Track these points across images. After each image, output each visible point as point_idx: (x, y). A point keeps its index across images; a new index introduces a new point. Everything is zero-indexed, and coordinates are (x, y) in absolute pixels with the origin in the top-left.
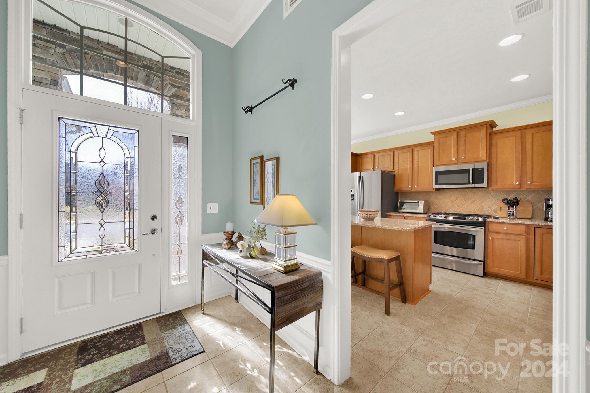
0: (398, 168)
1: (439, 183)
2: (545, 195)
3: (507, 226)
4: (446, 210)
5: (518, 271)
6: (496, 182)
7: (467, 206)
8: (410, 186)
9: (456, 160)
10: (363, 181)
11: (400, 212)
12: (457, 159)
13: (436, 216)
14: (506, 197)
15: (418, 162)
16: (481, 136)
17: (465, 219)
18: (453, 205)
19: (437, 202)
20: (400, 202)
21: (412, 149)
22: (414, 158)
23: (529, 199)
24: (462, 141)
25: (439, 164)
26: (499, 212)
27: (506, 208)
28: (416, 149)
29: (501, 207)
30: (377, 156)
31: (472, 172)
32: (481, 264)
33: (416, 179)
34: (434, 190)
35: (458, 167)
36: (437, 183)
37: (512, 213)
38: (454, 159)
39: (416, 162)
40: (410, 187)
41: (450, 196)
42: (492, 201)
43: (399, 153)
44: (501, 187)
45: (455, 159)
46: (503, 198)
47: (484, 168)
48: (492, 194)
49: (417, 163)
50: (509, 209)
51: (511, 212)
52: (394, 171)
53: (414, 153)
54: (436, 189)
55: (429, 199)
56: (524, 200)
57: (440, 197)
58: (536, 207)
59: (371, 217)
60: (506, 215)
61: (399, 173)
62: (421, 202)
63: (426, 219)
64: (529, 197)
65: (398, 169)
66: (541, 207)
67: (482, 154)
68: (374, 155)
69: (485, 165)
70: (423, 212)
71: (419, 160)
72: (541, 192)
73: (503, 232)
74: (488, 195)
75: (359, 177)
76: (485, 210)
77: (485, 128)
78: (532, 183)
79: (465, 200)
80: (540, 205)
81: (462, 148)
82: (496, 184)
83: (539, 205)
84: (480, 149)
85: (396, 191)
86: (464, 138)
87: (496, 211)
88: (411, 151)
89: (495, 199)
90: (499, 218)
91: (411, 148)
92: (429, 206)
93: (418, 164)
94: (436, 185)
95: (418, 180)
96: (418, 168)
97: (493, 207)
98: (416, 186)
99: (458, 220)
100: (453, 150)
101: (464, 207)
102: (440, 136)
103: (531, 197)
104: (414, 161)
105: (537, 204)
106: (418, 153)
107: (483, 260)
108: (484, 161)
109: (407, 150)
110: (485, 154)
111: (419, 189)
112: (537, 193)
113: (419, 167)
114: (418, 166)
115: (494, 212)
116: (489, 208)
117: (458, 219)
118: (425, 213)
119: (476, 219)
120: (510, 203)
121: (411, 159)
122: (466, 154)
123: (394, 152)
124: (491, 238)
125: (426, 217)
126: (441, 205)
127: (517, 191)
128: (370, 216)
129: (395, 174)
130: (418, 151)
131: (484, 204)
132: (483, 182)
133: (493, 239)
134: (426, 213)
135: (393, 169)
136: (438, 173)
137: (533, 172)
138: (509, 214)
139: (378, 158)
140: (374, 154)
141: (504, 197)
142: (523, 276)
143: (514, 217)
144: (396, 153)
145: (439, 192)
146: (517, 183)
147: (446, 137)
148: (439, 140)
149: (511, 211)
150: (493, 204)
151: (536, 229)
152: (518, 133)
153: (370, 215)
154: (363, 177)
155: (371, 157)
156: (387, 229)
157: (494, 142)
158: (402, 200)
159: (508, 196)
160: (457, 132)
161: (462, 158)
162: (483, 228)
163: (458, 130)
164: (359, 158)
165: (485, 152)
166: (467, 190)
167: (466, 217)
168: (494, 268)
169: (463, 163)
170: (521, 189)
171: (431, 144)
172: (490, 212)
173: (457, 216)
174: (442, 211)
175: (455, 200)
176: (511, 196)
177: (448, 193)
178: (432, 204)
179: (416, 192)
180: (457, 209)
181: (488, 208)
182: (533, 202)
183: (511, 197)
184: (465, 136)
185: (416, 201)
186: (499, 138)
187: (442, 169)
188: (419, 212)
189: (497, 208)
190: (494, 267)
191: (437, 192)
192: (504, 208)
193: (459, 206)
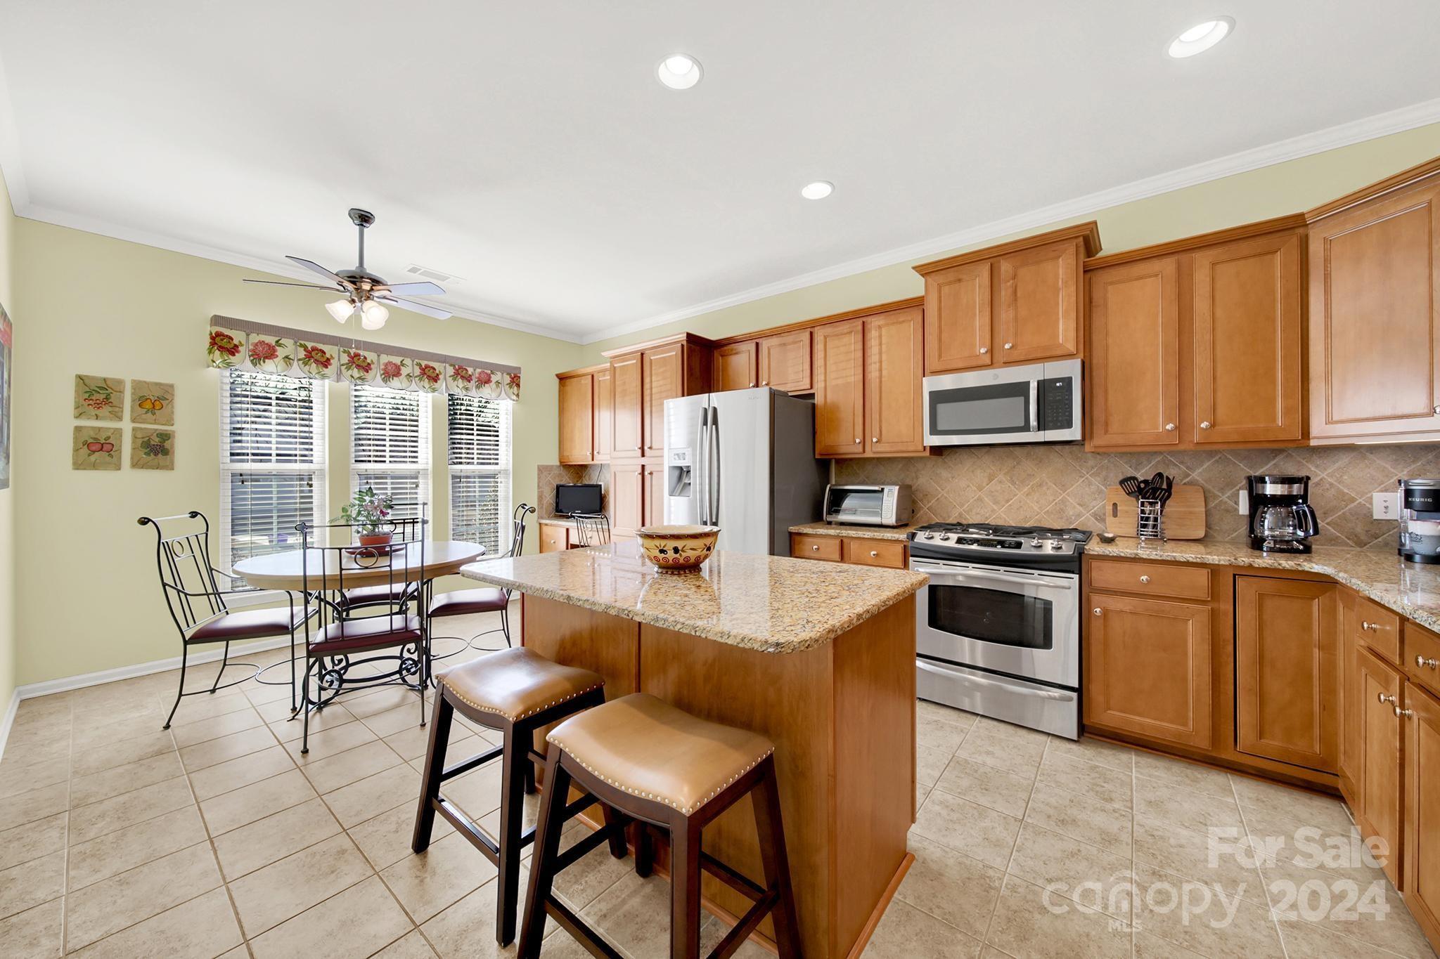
0: (823, 385)
1: (940, 427)
2: (1241, 465)
3: (1150, 568)
4: (960, 515)
5: (1185, 724)
6: (1107, 424)
7: (1020, 502)
8: (858, 441)
9: (989, 355)
10: (715, 422)
11: (830, 523)
12: (991, 351)
13: (932, 538)
14: (1131, 472)
15: (881, 362)
16: (1061, 277)
17: (1019, 545)
18: (980, 499)
19: (937, 489)
20: (830, 490)
21: (863, 322)
22: (868, 353)
23: (1196, 477)
24: (1004, 294)
25: (939, 369)
26: (1110, 519)
27: (1132, 507)
28: (874, 322)
29: (1115, 505)
30: (765, 344)
31: (1036, 392)
32: (1070, 699)
33: (876, 416)
34: (927, 453)
35: (996, 376)
36: (934, 431)
37: (1151, 523)
38: (983, 351)
39: (875, 363)
40: (860, 443)
41: (973, 472)
42: (1090, 484)
43: (825, 337)
44: (1120, 440)
45: (986, 352)
46: (1121, 478)
47: (1070, 379)
48: (1091, 463)
49: (878, 364)
50: (1143, 512)
51: (1147, 519)
52: (814, 394)
53: (868, 336)
54: (931, 447)
55: (915, 481)
56: (1182, 481)
57: (945, 474)
58: (1217, 502)
59: (681, 561)
60: (1132, 531)
61: (828, 400)
62: (890, 490)
63: (905, 546)
64: (1196, 473)
65: (825, 388)
66: (1232, 504)
67: (1065, 332)
68: (757, 344)
69: (1071, 369)
70: (896, 522)
71: (884, 357)
72: (1228, 456)
73: (1136, 589)
74: (1078, 468)
75: (706, 409)
76: (1071, 513)
77: (1072, 250)
78: (1213, 425)
79: (1013, 483)
80: (1228, 497)
81: (1005, 315)
82: (1106, 432)
83: (1224, 498)
84: (1058, 319)
85: (821, 455)
86: (1011, 282)
87: (1102, 517)
88: (860, 328)
89: (1099, 479)
90: (1118, 541)
91: (860, 318)
92: (914, 502)
93: (881, 370)
94: (931, 434)
95: (880, 421)
96: (881, 382)
97: (1094, 503)
98: (875, 440)
99: (999, 549)
100: (980, 322)
101: (1010, 505)
102: (940, 278)
103: (1201, 473)
104: (868, 361)
105: (1220, 494)
106: (880, 336)
107: (1076, 685)
108: (1070, 356)
109: (848, 326)
110: (1072, 334)
111: (883, 450)
112: (1217, 458)
113: (883, 379)
114: (881, 377)
115: (1096, 519)
116: (1081, 509)
117: (999, 547)
118: (899, 526)
119: (1053, 548)
120: (1148, 491)
121: (860, 354)
122: (1016, 334)
123: (811, 334)
124: (1098, 610)
125: (901, 541)
126: (946, 498)
127: (1161, 453)
128: (678, 555)
129: (816, 402)
130: (880, 327)
131: (1068, 494)
132: (1069, 424)
133: (1105, 613)
134: (906, 525)
135: (812, 388)
136: (938, 398)
137: (1215, 391)
138: (1144, 526)
139: (769, 353)
140: (756, 339)
141: (1123, 473)
142: (1202, 742)
143: (1158, 537)
144: (819, 334)
145: (939, 459)
146: (1169, 427)
147: (960, 280)
148: (940, 291)
149: (1149, 517)
150: (1093, 493)
151: (1240, 581)
152: (1168, 266)
153: (676, 550)
154: (715, 410)
155: (749, 351)
156: (703, 636)
157: (1097, 295)
158: (840, 485)
159: (1136, 469)
160: (991, 265)
161: (1007, 346)
162: (1076, 577)
163: (992, 257)
164: (716, 354)
165: (1073, 325)
166: (1018, 450)
167: (1023, 541)
168: (1109, 712)
169: (1008, 364)
170: (1182, 447)
171: (916, 304)
172: (1085, 520)
173: (991, 537)
174: (949, 517)
175: (984, 484)
176: (1144, 468)
177: (967, 462)
178: (921, 495)
179: (878, 459)
180: (993, 511)
181: (1078, 506)
182: (1209, 487)
183: (1144, 473)
184: (1014, 277)
185: (876, 488)
186: (1112, 283)
187: (947, 382)
188: (885, 522)
189: (1104, 507)
190: (1110, 709)
191: (934, 458)
192: (1125, 508)
193: (996, 502)
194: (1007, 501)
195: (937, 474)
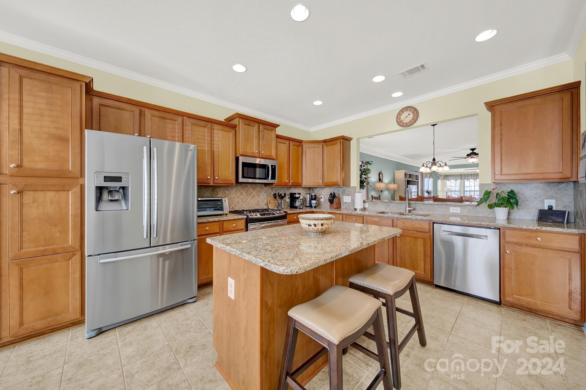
8: (209, 177)
16: (273, 136)
17: (274, 214)
18: (238, 202)
21: (211, 125)
24: (261, 135)
25: (243, 154)
27: (273, 201)
28: (215, 127)
31: (271, 168)
33: (216, 167)
34: (235, 185)
35: (260, 161)
38: (256, 152)
43: (192, 124)
44: (280, 184)
47: (275, 166)
48: (264, 189)
51: (280, 204)
62: (225, 200)
66: (286, 199)
71: (220, 143)
74: (261, 190)
76: (260, 204)
81: (261, 142)
86: (263, 132)
88: (210, 127)
89: (265, 194)
91: (210, 123)
94: (242, 178)
95: (218, 170)
98: (216, 178)
100: (255, 142)
102: (244, 121)
106: (219, 134)
109: (204, 123)
111: (219, 182)
117: (271, 215)
121: (209, 138)
123: (183, 119)
130: (219, 130)
131: (260, 198)
137: (293, 174)
139: (152, 119)
140: (140, 107)
146: (287, 181)
147: (250, 125)
148: (244, 126)
150: (265, 198)
152: (288, 142)
160: (258, 125)
161: (262, 152)
163: (258, 123)
171: (233, 127)
172: (263, 205)
175: (240, 196)
180: (242, 205)
192: (271, 202)
193: (243, 202)
194: (246, 201)
195: (225, 193)
